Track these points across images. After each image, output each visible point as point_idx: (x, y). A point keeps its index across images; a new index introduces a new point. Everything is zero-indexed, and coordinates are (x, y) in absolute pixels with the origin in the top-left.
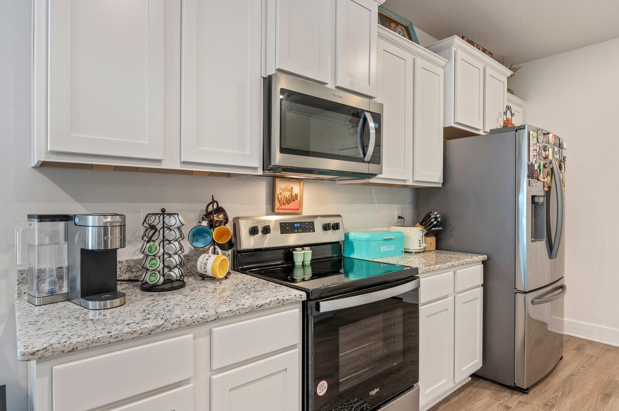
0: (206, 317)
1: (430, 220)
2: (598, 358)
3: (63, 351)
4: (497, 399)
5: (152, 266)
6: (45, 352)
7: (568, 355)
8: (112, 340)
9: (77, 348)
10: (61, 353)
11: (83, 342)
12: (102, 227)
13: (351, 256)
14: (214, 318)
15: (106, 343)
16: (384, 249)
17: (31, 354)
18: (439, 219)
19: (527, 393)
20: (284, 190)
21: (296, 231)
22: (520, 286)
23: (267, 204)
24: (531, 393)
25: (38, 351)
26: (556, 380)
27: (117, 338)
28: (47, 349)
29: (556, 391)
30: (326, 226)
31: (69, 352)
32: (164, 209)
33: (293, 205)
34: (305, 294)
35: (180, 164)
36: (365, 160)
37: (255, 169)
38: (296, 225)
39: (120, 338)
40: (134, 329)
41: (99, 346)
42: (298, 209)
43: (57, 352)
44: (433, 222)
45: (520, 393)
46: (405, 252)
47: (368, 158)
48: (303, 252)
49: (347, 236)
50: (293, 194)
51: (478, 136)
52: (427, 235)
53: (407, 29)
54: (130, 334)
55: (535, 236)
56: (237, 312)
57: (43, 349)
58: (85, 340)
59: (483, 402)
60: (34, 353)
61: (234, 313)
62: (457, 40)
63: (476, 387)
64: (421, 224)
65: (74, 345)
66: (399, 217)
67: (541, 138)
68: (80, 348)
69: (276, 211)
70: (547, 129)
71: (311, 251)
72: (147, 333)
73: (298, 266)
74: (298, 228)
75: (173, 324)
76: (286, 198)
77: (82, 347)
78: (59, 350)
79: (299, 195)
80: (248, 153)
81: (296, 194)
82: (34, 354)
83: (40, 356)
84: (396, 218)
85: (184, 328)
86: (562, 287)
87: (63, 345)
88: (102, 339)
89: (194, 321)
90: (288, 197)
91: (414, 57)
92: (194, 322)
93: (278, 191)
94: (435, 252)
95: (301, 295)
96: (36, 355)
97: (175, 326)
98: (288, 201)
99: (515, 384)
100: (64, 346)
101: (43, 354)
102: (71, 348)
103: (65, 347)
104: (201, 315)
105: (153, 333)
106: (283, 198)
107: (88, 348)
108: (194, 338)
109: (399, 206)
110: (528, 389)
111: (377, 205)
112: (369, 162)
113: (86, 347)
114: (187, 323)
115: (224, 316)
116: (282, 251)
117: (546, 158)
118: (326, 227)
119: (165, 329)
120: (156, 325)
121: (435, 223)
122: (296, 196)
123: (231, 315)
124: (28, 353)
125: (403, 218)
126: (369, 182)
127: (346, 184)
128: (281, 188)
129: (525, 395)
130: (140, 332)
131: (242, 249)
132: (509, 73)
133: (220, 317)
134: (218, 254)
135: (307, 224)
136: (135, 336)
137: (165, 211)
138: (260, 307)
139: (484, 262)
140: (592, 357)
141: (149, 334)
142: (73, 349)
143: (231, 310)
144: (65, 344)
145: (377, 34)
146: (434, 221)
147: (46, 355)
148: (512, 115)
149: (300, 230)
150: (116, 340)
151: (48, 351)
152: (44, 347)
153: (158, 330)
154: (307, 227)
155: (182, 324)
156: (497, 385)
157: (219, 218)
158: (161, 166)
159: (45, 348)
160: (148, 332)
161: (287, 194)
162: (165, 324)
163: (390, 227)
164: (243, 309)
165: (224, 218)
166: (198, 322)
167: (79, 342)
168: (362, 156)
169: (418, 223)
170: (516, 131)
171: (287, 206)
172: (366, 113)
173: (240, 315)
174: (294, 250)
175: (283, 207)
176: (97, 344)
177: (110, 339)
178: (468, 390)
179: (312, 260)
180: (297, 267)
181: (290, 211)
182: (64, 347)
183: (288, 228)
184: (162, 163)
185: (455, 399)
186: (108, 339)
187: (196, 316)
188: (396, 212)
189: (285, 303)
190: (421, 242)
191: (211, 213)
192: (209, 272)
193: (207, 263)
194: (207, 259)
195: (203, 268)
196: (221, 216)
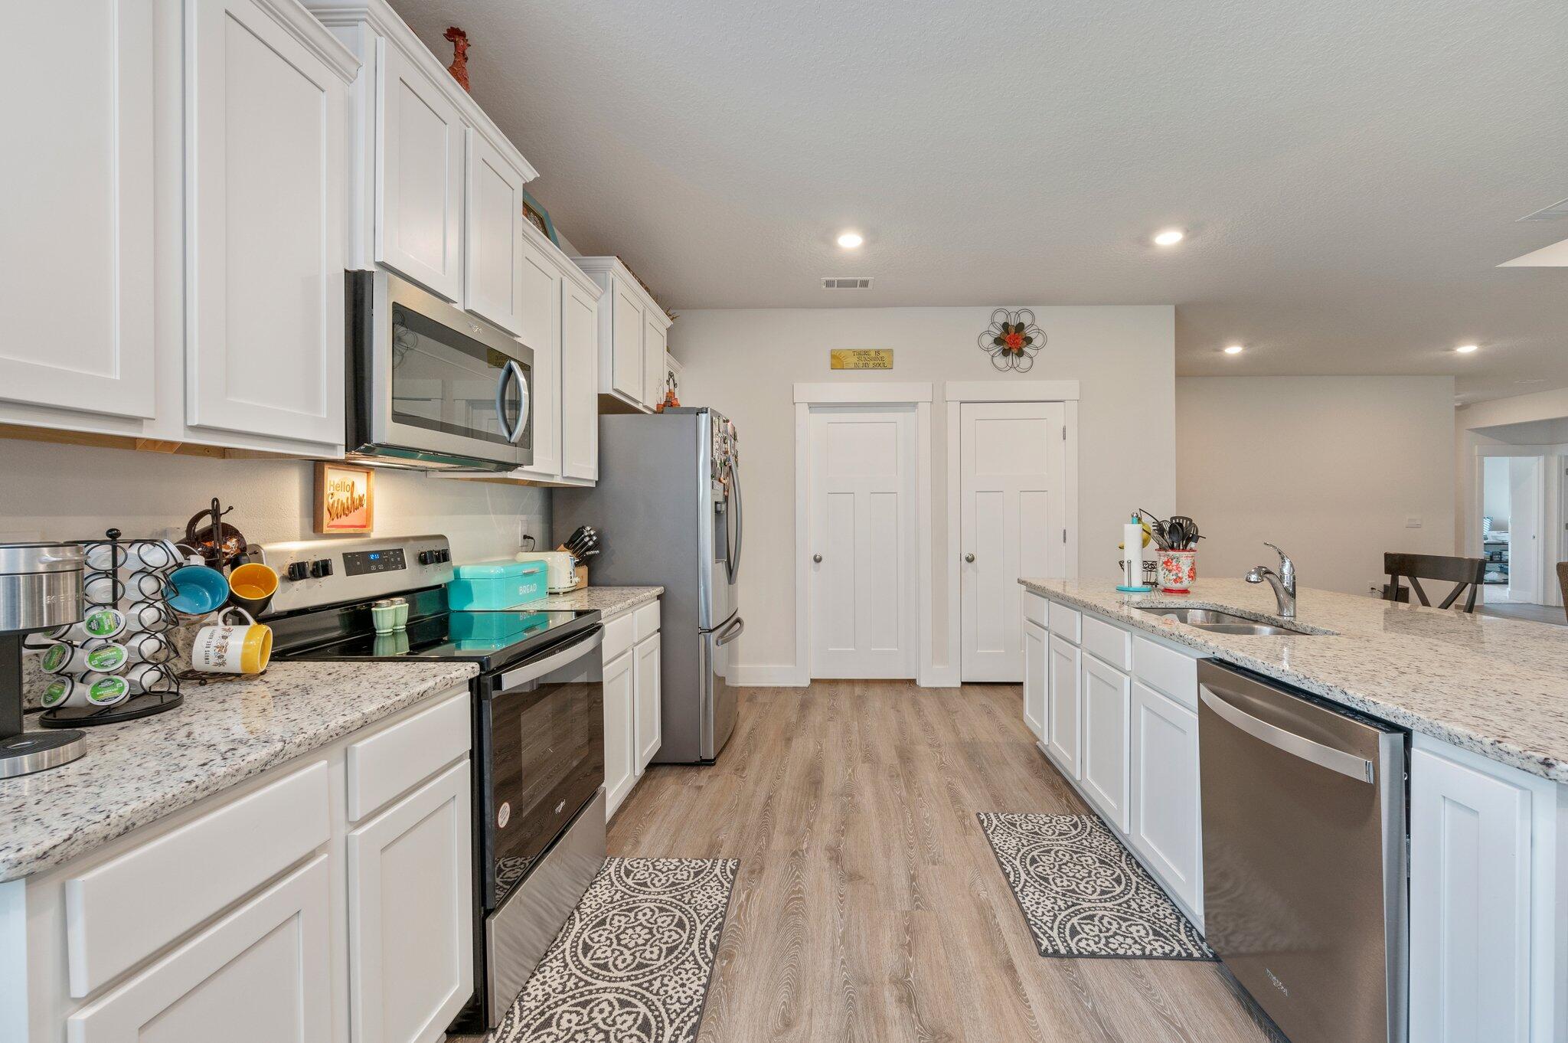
0: (349, 725)
1: (583, 539)
2: (771, 703)
3: (105, 838)
4: (684, 784)
5: (106, 663)
6: (69, 846)
7: (743, 709)
8: (199, 795)
9: (134, 824)
10: (101, 842)
11: (147, 808)
12: (44, 575)
13: (466, 609)
14: (360, 723)
15: (187, 803)
16: (523, 590)
17: (38, 858)
18: (595, 538)
19: (714, 764)
20: (338, 487)
21: (373, 568)
22: (703, 623)
23: (301, 516)
24: (718, 763)
25: (55, 847)
26: (739, 741)
27: (207, 788)
28: (72, 840)
29: (742, 751)
30: (425, 556)
31: (119, 835)
32: (117, 530)
33: (354, 518)
34: (478, 666)
35: (185, 430)
36: (512, 441)
37: (332, 446)
38: (372, 557)
39: (213, 789)
40: (236, 767)
41: (175, 811)
42: (364, 527)
43: (95, 842)
44: (586, 543)
45: (707, 767)
46: (550, 594)
47: (515, 438)
48: (393, 607)
49: (457, 574)
50: (356, 496)
51: (641, 415)
52: (577, 565)
53: (541, 220)
54: (230, 777)
55: (718, 556)
56: (392, 708)
57: (65, 841)
58: (148, 804)
59: (668, 792)
60: (45, 853)
61: (388, 711)
62: (616, 264)
63: (654, 778)
64: (567, 546)
65: (129, 820)
66: (525, 537)
67: (722, 424)
68: (139, 824)
69: (326, 530)
70: (726, 415)
71: (407, 605)
72: (259, 770)
73: (385, 635)
74: (375, 562)
75: (299, 746)
76: (342, 504)
77: (144, 821)
78: (98, 835)
79: (365, 498)
80: (324, 416)
81: (361, 495)
82: (45, 856)
83: (58, 858)
84: (520, 538)
85: (316, 750)
86: (738, 621)
87: (106, 823)
88: (181, 797)
89: (332, 734)
90: (345, 501)
91: (562, 276)
92: (331, 736)
93: (328, 489)
94: (586, 589)
95: (473, 668)
96: (49, 858)
97: (303, 749)
98: (346, 510)
99: (701, 757)
100: (109, 825)
101: (65, 852)
102: (123, 826)
103: (111, 826)
104: (341, 722)
105: (268, 767)
106: (336, 505)
107: (155, 819)
108: (329, 766)
109: (524, 517)
110: (715, 759)
111: (493, 516)
112: (515, 445)
113: (151, 819)
114: (320, 739)
115: (374, 718)
116: (337, 611)
117: (726, 453)
118: (424, 559)
119: (287, 757)
120: (273, 752)
121: (591, 543)
122: (361, 499)
123: (385, 714)
124: (31, 856)
125: (532, 538)
126: (505, 477)
127: (455, 479)
128: (332, 483)
129: (713, 768)
130: (246, 770)
131: (273, 612)
132: (669, 323)
133: (369, 721)
134: (247, 623)
135: (391, 553)
136: (239, 778)
137: (119, 534)
138: (422, 695)
139: (659, 597)
140: (765, 704)
141: (262, 771)
142: (127, 828)
143: (383, 707)
144: (108, 820)
145: (521, 232)
146: (589, 541)
147: (72, 853)
148: (675, 385)
149: (381, 567)
150: (206, 793)
151: (77, 843)
152: (66, 837)
153: (276, 762)
154: (392, 560)
155: (313, 742)
156: (679, 768)
157: (228, 547)
158: (141, 433)
159: (69, 839)
160: (260, 768)
161: (343, 496)
162: (286, 748)
163: (515, 553)
164: (400, 702)
165: (238, 547)
166: (337, 735)
167: (138, 812)
168: (506, 434)
169: (562, 545)
170: (697, 414)
171: (344, 520)
172: (513, 363)
173: (397, 712)
174: (376, 605)
175: (336, 522)
176: (172, 809)
177: (196, 795)
178: (646, 786)
179: (409, 621)
180: (384, 637)
181: (351, 531)
182: (108, 827)
183: (358, 563)
184: (142, 424)
185: (634, 802)
186: (192, 795)
187: (332, 725)
188: (520, 528)
189: (454, 683)
190: (572, 575)
191: (208, 534)
192: (234, 664)
193: (222, 648)
194: (224, 637)
195: (213, 660)
196: (233, 543)
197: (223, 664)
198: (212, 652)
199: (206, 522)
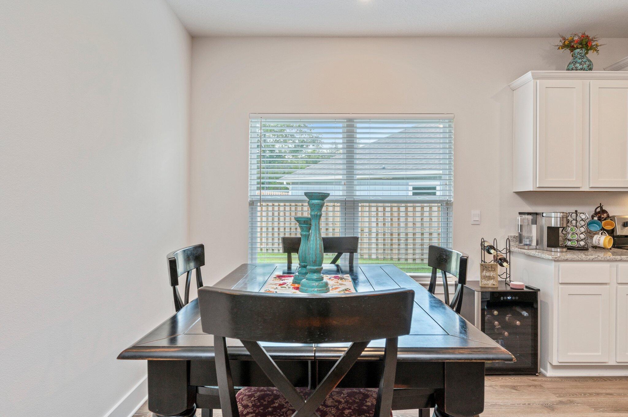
0: (616, 258)
3: (564, 259)
8: (579, 259)
14: (619, 259)
31: (566, 260)
35: (589, 188)
68: (569, 259)
97: (603, 259)
105: (594, 260)
113: (571, 260)
115: (624, 259)
119: (598, 259)
131: (618, 235)
133: (622, 259)
134: (606, 235)
137: (577, 211)
158: (580, 190)
165: (607, 216)
184: (580, 188)
191: (599, 213)
192: (602, 245)
193: (599, 240)
194: (600, 238)
195: (597, 243)
196: (605, 215)
197: (599, 244)
198: (597, 241)
199: (599, 210)
